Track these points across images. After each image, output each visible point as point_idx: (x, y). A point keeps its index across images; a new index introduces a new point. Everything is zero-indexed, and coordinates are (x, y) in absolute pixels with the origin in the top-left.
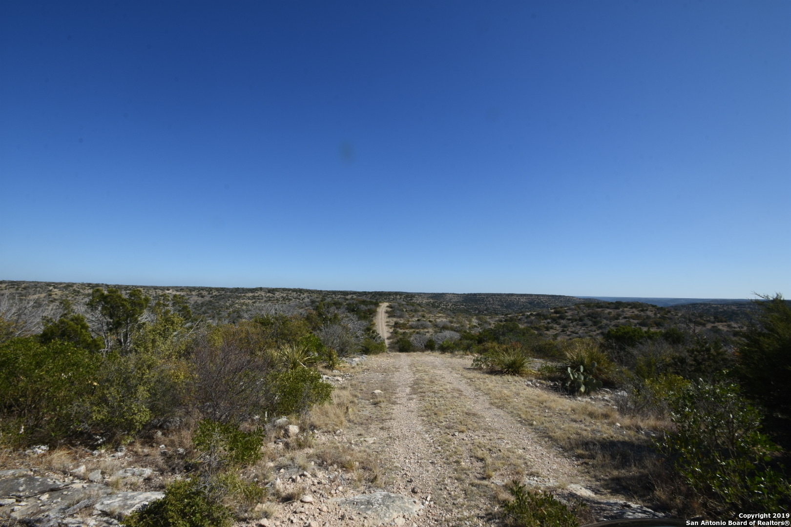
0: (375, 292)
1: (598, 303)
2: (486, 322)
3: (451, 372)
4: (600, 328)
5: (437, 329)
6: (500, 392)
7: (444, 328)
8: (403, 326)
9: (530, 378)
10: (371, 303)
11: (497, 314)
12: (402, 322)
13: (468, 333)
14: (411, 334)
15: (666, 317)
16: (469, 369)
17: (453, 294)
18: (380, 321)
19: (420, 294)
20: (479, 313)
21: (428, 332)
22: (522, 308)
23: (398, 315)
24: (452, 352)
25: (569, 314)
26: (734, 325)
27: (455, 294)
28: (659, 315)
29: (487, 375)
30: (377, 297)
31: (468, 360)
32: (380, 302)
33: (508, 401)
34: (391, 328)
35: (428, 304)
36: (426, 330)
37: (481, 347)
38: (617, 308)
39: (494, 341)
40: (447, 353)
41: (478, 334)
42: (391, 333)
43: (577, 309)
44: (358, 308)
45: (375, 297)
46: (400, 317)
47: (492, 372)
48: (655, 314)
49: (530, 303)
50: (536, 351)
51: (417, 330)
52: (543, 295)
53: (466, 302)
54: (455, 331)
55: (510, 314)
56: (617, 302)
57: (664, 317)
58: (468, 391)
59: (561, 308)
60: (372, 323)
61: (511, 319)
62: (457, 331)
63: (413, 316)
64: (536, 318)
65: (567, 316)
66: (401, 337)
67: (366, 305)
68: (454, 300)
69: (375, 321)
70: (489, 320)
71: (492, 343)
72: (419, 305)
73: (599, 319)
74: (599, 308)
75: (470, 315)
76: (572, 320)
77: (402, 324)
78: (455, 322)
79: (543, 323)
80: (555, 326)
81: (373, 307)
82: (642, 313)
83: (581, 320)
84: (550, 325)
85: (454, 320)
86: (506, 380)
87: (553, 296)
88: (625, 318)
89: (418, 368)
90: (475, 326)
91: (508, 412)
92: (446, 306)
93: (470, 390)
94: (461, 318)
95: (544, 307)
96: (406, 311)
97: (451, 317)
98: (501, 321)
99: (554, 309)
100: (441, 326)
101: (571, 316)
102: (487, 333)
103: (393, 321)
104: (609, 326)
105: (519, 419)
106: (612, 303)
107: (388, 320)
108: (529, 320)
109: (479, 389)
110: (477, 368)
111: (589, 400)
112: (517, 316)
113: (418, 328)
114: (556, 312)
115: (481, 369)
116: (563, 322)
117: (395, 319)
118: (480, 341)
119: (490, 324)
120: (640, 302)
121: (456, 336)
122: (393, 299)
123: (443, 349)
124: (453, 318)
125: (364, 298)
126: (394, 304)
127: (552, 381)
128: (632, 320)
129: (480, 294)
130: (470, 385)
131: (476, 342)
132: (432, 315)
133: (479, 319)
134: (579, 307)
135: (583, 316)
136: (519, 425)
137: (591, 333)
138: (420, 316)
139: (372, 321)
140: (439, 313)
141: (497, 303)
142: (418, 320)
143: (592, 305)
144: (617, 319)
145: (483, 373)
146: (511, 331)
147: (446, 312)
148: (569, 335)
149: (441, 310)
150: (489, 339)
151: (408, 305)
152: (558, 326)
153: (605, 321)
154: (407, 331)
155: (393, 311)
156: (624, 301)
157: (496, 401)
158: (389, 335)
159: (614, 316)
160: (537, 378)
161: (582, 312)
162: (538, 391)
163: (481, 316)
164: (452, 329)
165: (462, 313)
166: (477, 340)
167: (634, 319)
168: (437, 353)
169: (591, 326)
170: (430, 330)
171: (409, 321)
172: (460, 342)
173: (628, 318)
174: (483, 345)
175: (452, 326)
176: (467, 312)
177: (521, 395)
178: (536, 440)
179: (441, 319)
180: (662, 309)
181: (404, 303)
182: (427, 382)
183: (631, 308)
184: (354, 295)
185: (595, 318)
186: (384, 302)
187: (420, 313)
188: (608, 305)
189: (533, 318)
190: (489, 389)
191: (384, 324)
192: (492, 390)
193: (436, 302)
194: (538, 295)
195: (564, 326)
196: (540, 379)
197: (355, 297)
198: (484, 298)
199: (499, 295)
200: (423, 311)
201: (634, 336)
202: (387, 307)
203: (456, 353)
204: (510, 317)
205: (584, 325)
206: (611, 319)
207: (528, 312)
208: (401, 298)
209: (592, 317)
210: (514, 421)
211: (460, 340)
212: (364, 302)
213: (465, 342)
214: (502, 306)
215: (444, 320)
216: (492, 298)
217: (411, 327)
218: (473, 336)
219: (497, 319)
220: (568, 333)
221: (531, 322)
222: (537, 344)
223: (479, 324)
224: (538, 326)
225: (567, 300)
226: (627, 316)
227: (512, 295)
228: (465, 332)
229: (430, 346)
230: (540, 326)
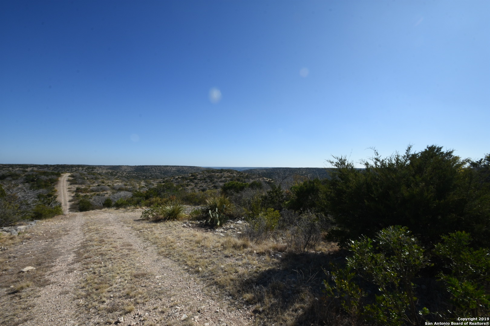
0: (58, 165)
1: (213, 170)
2: (151, 184)
3: (123, 226)
4: (214, 183)
5: (114, 191)
6: (166, 238)
7: (120, 189)
8: (85, 190)
9: (185, 221)
10: (53, 174)
11: (158, 178)
12: (83, 187)
13: (138, 192)
14: (92, 196)
15: (241, 176)
16: (139, 220)
17: (127, 166)
18: (62, 188)
19: (100, 167)
20: (146, 178)
21: (107, 193)
22: (173, 174)
23: (80, 182)
24: (125, 208)
25: (199, 177)
26: (265, 178)
27: (129, 166)
28: (238, 175)
29: (154, 224)
30: (59, 169)
31: (138, 213)
32: (62, 173)
33: (173, 247)
34: (73, 193)
35: (107, 173)
36: (105, 192)
37: (148, 201)
38: (221, 172)
39: (157, 196)
40: (121, 209)
41: (146, 192)
42: (73, 197)
43: (203, 173)
44: (38, 179)
45: (57, 169)
46: (82, 184)
47: (157, 220)
48: (237, 175)
49: (178, 171)
50: (185, 200)
51: (97, 193)
52: (185, 166)
53: (136, 171)
54: (128, 191)
55: (166, 178)
56: (221, 169)
57: (240, 176)
58: (137, 243)
59: (195, 173)
60: (53, 190)
61: (167, 181)
62: (130, 191)
63: (94, 183)
64: (181, 180)
65: (198, 178)
66: (81, 199)
67: (47, 176)
68: (128, 170)
69: (56, 188)
70: (152, 182)
71: (156, 198)
72: (100, 174)
73: (213, 178)
74: (213, 173)
75: (140, 180)
76: (200, 180)
77: (83, 189)
78: (129, 185)
79: (185, 182)
80: (191, 183)
81: (54, 177)
82: (232, 175)
83: (205, 179)
84: (189, 183)
85: (128, 184)
86: (168, 225)
87: (190, 167)
88: (225, 177)
89: (90, 227)
90: (143, 187)
91: (175, 261)
92: (122, 174)
93: (140, 242)
94: (133, 182)
95: (185, 173)
96: (88, 179)
97: (125, 182)
98: (160, 183)
99: (191, 174)
100: (118, 189)
101: (200, 177)
102: (152, 191)
103: (74, 187)
104: (217, 182)
105: (186, 267)
106: (219, 170)
107: (70, 187)
108: (177, 181)
109: (148, 239)
110: (145, 218)
111: (223, 230)
112: (170, 179)
113: (98, 191)
114: (192, 176)
115: (148, 219)
116: (196, 181)
117: (77, 186)
118: (147, 197)
119: (153, 185)
120: (231, 169)
121: (129, 194)
122: (76, 171)
123: (118, 206)
124: (127, 182)
125: (46, 170)
126: (76, 174)
127: (198, 220)
128: (227, 178)
129: (146, 166)
130: (139, 237)
131: (144, 198)
132: (110, 181)
133: (146, 182)
134: (204, 173)
135: (206, 177)
136: (187, 275)
137: (209, 186)
138: (100, 182)
139: (54, 188)
140: (116, 179)
141: (158, 171)
142: (98, 185)
143: (210, 171)
144: (221, 178)
145: (151, 222)
146: (169, 188)
147: (122, 179)
148: (199, 188)
149: (118, 177)
150: (154, 195)
151: (89, 174)
152: (193, 184)
153: (216, 180)
154: (88, 194)
155: (75, 179)
156: (224, 169)
157: (163, 249)
158: (71, 198)
159: (220, 177)
160: (189, 220)
161: (205, 175)
162: (192, 231)
163: (147, 180)
164: (127, 190)
165: (134, 178)
166: (144, 196)
167: (228, 178)
168: (112, 210)
169: (209, 182)
170: (109, 192)
171: (90, 186)
172: (132, 199)
173: (226, 177)
174: (149, 200)
175: (126, 188)
176: (138, 178)
177: (182, 238)
178: (206, 292)
179: (118, 183)
180: (239, 172)
181: (86, 173)
182: (95, 243)
183: (227, 172)
184: (34, 168)
185: (211, 178)
186: (67, 172)
187: (100, 180)
188: (217, 171)
189: (179, 180)
190: (156, 238)
191: (66, 191)
192: (158, 238)
193: (114, 172)
194: (182, 166)
195: (196, 184)
196: (191, 220)
197: (35, 169)
198: (149, 168)
199: (159, 166)
200: (103, 178)
201: (237, 186)
202: (69, 176)
203: (128, 208)
204: (166, 180)
205: (206, 182)
206: (218, 178)
207: (177, 176)
208: (83, 169)
209: (210, 178)
210: (182, 271)
211: (132, 197)
212: (45, 173)
213: (136, 199)
214: (161, 173)
215: (120, 184)
216: (155, 168)
217: (92, 191)
218: (141, 194)
219: (158, 181)
220: (198, 187)
221: (178, 182)
222: (185, 196)
223: (146, 185)
224: (182, 184)
225: (198, 169)
226: (225, 176)
227: (167, 166)
228: (136, 191)
229: (108, 204)
230: (184, 184)
